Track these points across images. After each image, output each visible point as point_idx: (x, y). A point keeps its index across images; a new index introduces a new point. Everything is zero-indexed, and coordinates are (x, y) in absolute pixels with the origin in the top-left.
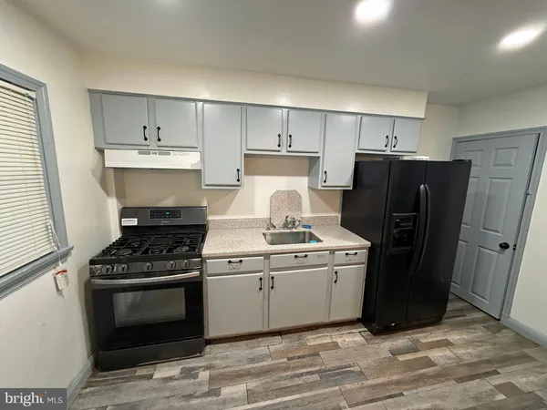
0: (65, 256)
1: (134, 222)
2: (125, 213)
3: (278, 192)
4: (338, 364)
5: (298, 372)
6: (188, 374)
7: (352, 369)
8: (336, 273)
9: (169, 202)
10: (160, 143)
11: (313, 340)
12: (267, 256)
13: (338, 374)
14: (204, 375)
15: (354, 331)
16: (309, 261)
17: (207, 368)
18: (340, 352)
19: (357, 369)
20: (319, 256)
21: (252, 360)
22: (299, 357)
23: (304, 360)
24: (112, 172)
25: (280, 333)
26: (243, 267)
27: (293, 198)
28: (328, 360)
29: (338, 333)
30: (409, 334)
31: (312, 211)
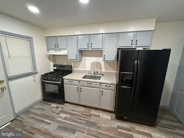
0: (36, 73)
1: (55, 68)
2: (54, 66)
3: (93, 62)
4: (95, 121)
5: (81, 118)
6: (57, 108)
7: (98, 125)
8: (102, 91)
9: (65, 64)
10: (58, 48)
11: (93, 112)
12: (79, 81)
13: (92, 124)
14: (60, 109)
15: (110, 115)
16: (92, 85)
17: (62, 108)
18: (99, 119)
19: (100, 126)
20: (96, 84)
21: (72, 110)
22: (85, 115)
23: (86, 116)
24: (51, 56)
25: (85, 106)
26: (73, 83)
27: (98, 64)
28: (93, 119)
29: (103, 113)
30: (132, 124)
31: (105, 70)
